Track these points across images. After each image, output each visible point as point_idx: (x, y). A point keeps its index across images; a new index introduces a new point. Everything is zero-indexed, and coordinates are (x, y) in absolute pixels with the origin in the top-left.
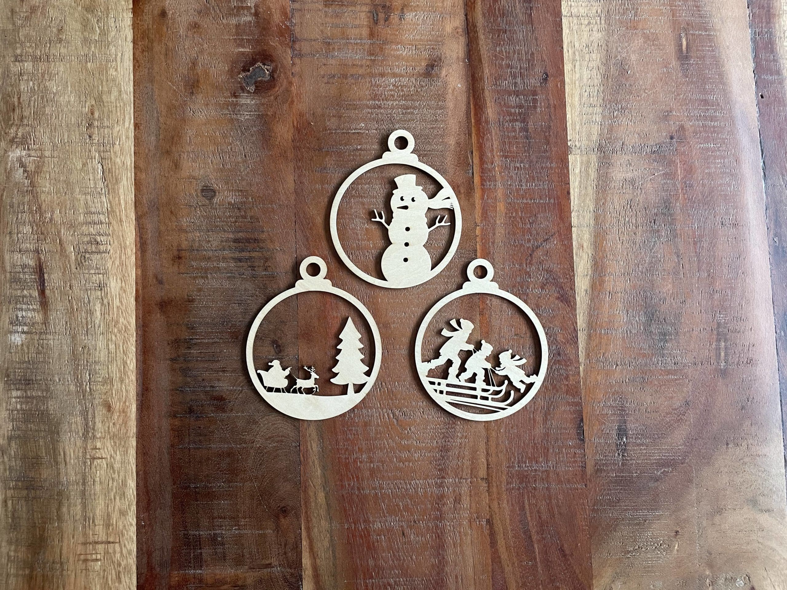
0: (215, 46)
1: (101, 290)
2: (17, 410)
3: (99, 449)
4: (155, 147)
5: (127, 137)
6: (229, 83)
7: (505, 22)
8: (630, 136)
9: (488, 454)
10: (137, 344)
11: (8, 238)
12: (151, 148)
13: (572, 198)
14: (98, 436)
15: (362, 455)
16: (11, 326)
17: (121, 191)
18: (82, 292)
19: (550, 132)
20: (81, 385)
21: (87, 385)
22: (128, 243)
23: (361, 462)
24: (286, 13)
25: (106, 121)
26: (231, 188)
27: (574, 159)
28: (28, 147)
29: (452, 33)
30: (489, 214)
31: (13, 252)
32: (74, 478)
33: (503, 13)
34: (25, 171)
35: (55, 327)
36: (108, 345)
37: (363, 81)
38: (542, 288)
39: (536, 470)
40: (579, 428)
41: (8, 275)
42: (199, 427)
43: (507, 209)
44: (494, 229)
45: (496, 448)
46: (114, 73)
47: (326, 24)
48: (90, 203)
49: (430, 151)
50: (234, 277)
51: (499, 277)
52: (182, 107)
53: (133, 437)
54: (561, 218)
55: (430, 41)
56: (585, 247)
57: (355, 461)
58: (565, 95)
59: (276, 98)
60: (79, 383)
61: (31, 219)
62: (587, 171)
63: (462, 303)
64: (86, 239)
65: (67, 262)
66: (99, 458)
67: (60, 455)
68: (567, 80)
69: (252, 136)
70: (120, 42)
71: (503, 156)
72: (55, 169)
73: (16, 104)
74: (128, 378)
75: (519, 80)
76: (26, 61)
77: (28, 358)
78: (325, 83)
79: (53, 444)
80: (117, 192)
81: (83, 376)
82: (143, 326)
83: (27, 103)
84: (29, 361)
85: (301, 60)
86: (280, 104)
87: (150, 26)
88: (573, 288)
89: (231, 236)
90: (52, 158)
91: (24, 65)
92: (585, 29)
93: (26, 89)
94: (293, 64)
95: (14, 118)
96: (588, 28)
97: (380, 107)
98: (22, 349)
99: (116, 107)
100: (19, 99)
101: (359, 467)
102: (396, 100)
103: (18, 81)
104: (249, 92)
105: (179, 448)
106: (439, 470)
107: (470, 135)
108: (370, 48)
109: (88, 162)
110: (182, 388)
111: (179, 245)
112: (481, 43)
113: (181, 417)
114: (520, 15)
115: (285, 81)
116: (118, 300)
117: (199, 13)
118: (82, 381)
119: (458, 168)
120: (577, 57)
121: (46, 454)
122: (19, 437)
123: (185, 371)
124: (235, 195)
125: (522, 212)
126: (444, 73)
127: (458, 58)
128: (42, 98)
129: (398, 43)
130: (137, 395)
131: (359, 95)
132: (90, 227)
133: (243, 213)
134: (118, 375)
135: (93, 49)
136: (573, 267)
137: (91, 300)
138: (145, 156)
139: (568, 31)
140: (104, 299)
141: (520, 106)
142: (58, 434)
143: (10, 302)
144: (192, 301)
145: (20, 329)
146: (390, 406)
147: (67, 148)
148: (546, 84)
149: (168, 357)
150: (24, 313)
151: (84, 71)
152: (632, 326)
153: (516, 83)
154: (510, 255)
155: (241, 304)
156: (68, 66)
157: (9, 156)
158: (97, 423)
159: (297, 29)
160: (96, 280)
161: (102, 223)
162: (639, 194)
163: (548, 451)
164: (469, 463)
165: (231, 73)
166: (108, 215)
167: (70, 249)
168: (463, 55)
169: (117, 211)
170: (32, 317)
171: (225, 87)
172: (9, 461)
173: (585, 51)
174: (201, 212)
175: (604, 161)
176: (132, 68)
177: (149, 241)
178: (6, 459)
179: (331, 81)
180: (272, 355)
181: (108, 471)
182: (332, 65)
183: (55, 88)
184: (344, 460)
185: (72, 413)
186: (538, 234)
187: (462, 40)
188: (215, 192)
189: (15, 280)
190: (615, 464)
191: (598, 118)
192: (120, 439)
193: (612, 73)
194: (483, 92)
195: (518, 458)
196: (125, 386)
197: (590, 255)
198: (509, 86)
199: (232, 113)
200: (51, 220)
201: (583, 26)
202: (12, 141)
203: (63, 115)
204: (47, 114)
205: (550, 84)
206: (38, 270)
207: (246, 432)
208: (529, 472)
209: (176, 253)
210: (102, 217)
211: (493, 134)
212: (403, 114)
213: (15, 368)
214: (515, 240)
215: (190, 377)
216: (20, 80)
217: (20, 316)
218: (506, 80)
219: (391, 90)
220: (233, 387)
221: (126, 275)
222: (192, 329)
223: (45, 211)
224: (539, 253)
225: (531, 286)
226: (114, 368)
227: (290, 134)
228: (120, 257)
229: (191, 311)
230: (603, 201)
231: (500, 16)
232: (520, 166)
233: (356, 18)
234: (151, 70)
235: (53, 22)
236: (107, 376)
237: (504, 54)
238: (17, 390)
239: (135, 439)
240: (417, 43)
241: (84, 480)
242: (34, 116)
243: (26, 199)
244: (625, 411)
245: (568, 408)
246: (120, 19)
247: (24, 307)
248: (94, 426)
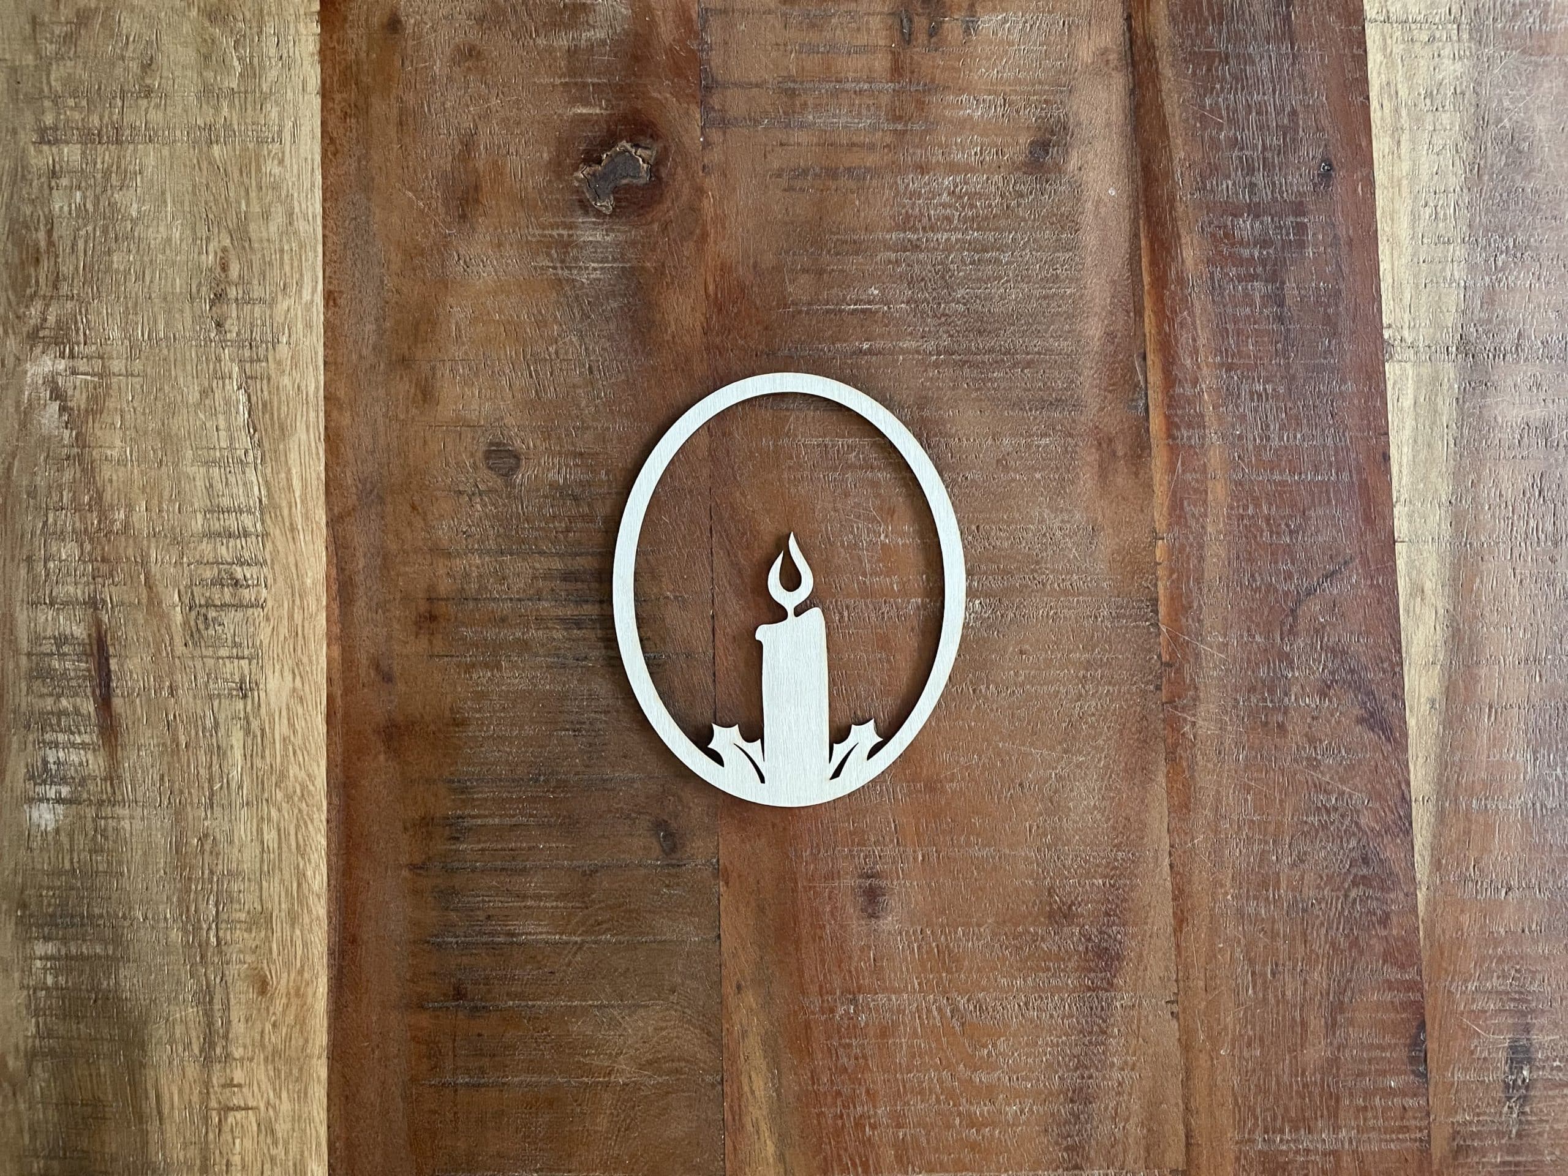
0: (518, 101)
1: (245, 697)
2: (47, 989)
3: (239, 1086)
4: (374, 349)
5: (308, 325)
6: (551, 193)
7: (1224, 35)
8: (1537, 315)
9: (1187, 1108)
10: (329, 829)
11: (23, 572)
12: (364, 352)
13: (1395, 469)
14: (237, 1056)
15: (875, 1107)
16: (30, 785)
17: (293, 456)
18: (199, 702)
19: (1337, 305)
20: (197, 929)
21: (209, 929)
22: (309, 581)
23: (873, 1127)
24: (690, 20)
25: (256, 287)
26: (558, 448)
27: (1398, 372)
28: (71, 351)
29: (1093, 63)
30: (1187, 509)
31: (34, 604)
32: (182, 1158)
33: (1221, 16)
34: (63, 409)
35: (134, 789)
36: (260, 831)
37: (874, 182)
38: (1323, 695)
39: (1307, 1151)
40: (1416, 1045)
41: (24, 660)
42: (479, 1035)
43: (1235, 497)
44: (1201, 547)
45: (1210, 1095)
46: (276, 170)
47: (785, 45)
48: (219, 486)
49: (1039, 353)
50: (564, 666)
51: (1215, 668)
52: (439, 250)
53: (319, 1057)
54: (1368, 520)
55: (1040, 83)
56: (1428, 592)
57: (859, 1125)
58: (1374, 213)
59: (665, 228)
60: (192, 926)
61: (78, 524)
62: (1432, 402)
63: (1121, 732)
64: (209, 574)
65: (163, 631)
66: (239, 1108)
67: (147, 1098)
68: (1380, 177)
69: (607, 320)
70: (290, 94)
71: (1222, 365)
72: (136, 404)
73: (43, 244)
74: (310, 912)
75: (1259, 178)
76: (67, 143)
77: (71, 860)
78: (785, 190)
79: (132, 1073)
80: (283, 459)
81: (202, 907)
82: (345, 785)
83: (69, 243)
84: (74, 871)
85: (725, 133)
86: (674, 240)
87: (363, 55)
88: (1398, 694)
89: (557, 565)
90: (127, 376)
91: (60, 152)
92: (1422, 53)
93: (66, 209)
94: (707, 144)
95: (37, 282)
96: (1427, 52)
97: (917, 247)
98: (57, 842)
99: (282, 251)
100: (50, 232)
101: (869, 1139)
102: (956, 229)
103: (46, 191)
104: (598, 213)
105: (431, 1086)
106: (1067, 1149)
107: (1139, 312)
108: (893, 102)
109: (214, 385)
110: (437, 936)
111: (431, 588)
112: (1165, 86)
113: (435, 1009)
114: (1262, 19)
115: (687, 184)
116: (285, 721)
117: (480, 21)
118: (199, 920)
119: (1110, 396)
120: (1405, 120)
121: (115, 1095)
122: (52, 1052)
123: (446, 896)
124: (567, 466)
125: (1271, 504)
126: (1073, 163)
127: (1108, 125)
128: (105, 231)
129: (961, 91)
130: (331, 953)
131: (865, 218)
132: (219, 544)
133: (586, 510)
134: (283, 906)
135: (225, 111)
136: (1400, 643)
137: (221, 721)
138: (351, 371)
139: (1379, 57)
140: (251, 718)
141: (1265, 243)
142: (142, 1046)
143: (28, 727)
144: (463, 723)
145: (51, 794)
146: (944, 986)
147: (165, 351)
148: (1327, 186)
149: (404, 859)
150: (61, 754)
151: (204, 165)
152: (1547, 790)
153: (1253, 185)
154: (1240, 611)
155: (579, 730)
156: (166, 151)
157: (26, 373)
158: (235, 1021)
159: (716, 59)
160: (232, 674)
161: (246, 535)
162: (1561, 460)
163: (1337, 1101)
164: (1141, 1132)
165: (557, 168)
166: (262, 514)
167: (172, 597)
168: (1121, 117)
169: (284, 504)
170: (81, 764)
171: (543, 201)
172: (30, 1108)
173: (1425, 105)
174: (484, 505)
175: (1475, 376)
176: (318, 158)
177: (359, 578)
178: (22, 1106)
179: (798, 184)
180: (655, 856)
181: (262, 1137)
182: (799, 144)
183: (135, 206)
184: (830, 1121)
185: (176, 997)
186: (1310, 559)
187: (1119, 82)
188: (517, 457)
189: (40, 673)
190: (1500, 1134)
191: (1459, 272)
192: (289, 1061)
193: (1489, 161)
194: (1172, 208)
195: (1264, 1120)
196: (302, 932)
197: (1441, 611)
198: (1237, 194)
199: (558, 265)
200: (127, 525)
201: (1418, 44)
202: (33, 337)
203: (154, 272)
204: (117, 271)
205: (1339, 189)
206: (95, 648)
207: (590, 1048)
208: (1291, 1155)
209: (423, 607)
210: (247, 520)
211: (1198, 311)
212: (973, 263)
213: (41, 887)
214: (1253, 576)
215: (456, 910)
216: (51, 189)
217: (51, 760)
218: (1228, 177)
219: (944, 206)
220: (561, 934)
221: (305, 660)
222: (462, 793)
223: (112, 507)
224: (1314, 606)
225: (1294, 689)
226: (273, 888)
227: (698, 315)
228: (291, 617)
229: (460, 748)
230: (1472, 476)
231: (1214, 21)
232: (1265, 389)
233: (859, 29)
234: (364, 163)
235: (131, 47)
236: (259, 908)
237: (1224, 113)
238: (47, 939)
239: (324, 1060)
240: (1008, 89)
241: (205, 1159)
242: (85, 275)
243: (67, 476)
244: (1527, 1001)
245: (1388, 996)
246: (290, 38)
247: (61, 738)
248: (228, 1032)
